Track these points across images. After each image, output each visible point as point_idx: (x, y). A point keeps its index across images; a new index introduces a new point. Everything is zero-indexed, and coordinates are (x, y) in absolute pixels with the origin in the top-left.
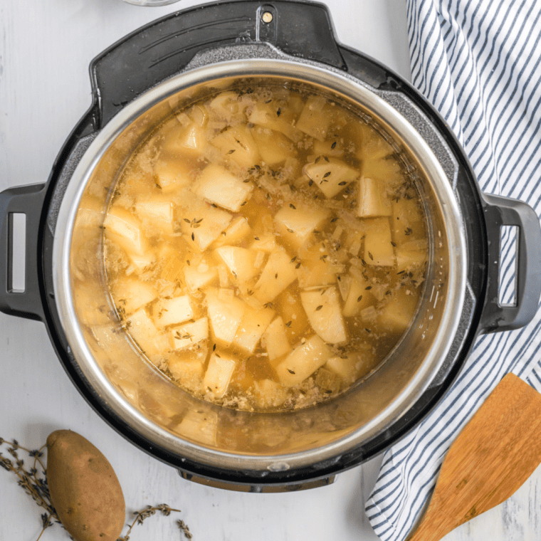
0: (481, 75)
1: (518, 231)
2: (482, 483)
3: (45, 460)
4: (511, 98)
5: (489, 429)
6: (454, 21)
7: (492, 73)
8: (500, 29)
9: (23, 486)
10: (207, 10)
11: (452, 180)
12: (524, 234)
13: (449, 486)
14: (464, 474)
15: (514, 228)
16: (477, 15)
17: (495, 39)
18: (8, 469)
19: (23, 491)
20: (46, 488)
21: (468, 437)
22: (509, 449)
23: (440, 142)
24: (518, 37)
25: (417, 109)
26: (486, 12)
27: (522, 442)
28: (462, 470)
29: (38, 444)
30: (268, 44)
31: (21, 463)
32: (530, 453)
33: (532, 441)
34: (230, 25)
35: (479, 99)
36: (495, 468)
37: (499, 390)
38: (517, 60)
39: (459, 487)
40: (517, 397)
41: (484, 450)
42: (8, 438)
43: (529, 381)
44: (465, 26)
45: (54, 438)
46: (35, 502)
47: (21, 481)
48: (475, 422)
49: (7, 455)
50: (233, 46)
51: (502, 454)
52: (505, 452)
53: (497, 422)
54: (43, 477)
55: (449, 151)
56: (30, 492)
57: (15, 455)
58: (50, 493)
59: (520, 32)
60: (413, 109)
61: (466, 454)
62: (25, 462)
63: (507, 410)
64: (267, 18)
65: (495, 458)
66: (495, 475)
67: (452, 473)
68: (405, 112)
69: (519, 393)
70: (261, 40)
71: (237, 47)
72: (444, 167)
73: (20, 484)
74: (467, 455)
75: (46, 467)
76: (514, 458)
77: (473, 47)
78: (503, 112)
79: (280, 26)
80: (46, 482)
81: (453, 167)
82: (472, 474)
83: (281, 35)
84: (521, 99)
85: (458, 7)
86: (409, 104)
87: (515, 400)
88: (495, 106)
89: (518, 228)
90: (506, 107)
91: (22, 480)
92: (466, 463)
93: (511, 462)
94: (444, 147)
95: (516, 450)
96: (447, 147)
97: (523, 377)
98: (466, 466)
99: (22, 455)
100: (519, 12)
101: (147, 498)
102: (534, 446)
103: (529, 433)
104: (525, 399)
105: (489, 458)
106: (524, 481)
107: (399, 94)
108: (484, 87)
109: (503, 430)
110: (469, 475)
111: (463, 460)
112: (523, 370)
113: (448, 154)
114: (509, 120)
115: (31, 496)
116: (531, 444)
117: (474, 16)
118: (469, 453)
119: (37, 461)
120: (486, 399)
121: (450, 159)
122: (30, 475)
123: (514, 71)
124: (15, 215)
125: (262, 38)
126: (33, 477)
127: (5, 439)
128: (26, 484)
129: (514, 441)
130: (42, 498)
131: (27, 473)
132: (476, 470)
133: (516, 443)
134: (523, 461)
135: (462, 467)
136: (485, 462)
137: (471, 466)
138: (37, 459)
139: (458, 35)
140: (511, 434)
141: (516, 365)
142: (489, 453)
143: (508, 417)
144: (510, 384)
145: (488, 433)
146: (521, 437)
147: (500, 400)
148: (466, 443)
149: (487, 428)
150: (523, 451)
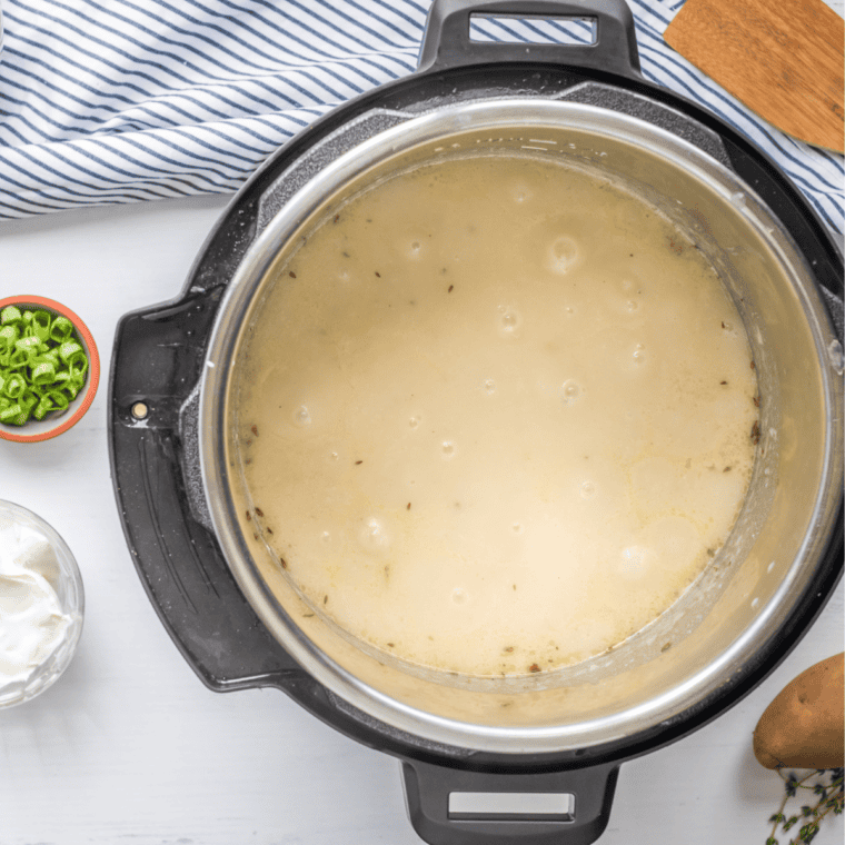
0: (192, 83)
1: (478, 15)
3: (800, 772)
4: (229, 34)
5: (753, 70)
6: (107, 125)
7: (189, 65)
8: (120, 52)
11: (399, 118)
12: (481, 6)
14: (824, 110)
15: (473, 20)
16: (98, 88)
17: (135, 60)
18: (816, 832)
21: (766, 103)
22: (783, 37)
23: (338, 138)
24: (132, 23)
25: (286, 174)
26: (93, 72)
27: (773, 18)
28: (816, 111)
29: (776, 782)
30: (182, 409)
31: (807, 811)
34: (151, 469)
35: (230, 86)
36: (814, 60)
37: (691, 55)
38: (169, 24)
40: (702, 25)
41: (786, 77)
42: (766, 831)
43: (676, 6)
44: (115, 107)
45: (767, 757)
47: (835, 811)
48: (741, 93)
49: (795, 831)
50: (186, 464)
51: (792, 50)
52: (789, 44)
53: (742, 57)
54: (828, 774)
55: (353, 123)
57: (794, 820)
59: (126, 20)
60: (286, 180)
61: (792, 107)
62: (804, 803)
63: (722, 42)
65: (800, 60)
67: (820, 126)
68: (290, 193)
69: (695, 21)
70: (177, 420)
72: (378, 131)
73: (840, 812)
74: (794, 104)
75: (814, 771)
76: (800, 31)
77: (148, 94)
78: (250, 47)
79: (154, 391)
81: (378, 116)
82: (824, 97)
83: (167, 390)
84: (230, 18)
85: (84, 118)
86: (278, 187)
87: (706, 29)
88: (242, 60)
89: (473, 14)
90: (243, 43)
91: (833, 808)
92: (805, 105)
93: (805, 35)
95: (786, 28)
96: (347, 127)
97: (670, 16)
98: (811, 106)
99: (793, 809)
100: (94, 22)
103: (759, 6)
104: (704, 12)
105: (798, 70)
106: (834, 13)
107: (262, 202)
108: (212, 77)
109: (754, 48)
110: (825, 102)
111: (802, 111)
112: (660, 17)
113: (357, 125)
114: (263, 37)
116: (777, 3)
117: (99, 93)
118: (789, 101)
119: (802, 784)
120: (706, 74)
121: (365, 121)
122: (825, 796)
123: (186, 29)
124: (451, 810)
125: (173, 418)
126: (828, 791)
127: (768, 835)
128: (839, 802)
129: (772, 30)
131: (822, 801)
132: (817, 91)
133: (774, 27)
134: (805, 16)
135: (813, 112)
136: (805, 76)
137: (811, 98)
138: (799, 784)
139: (130, 119)
140: (760, 35)
141: (652, 28)
142: (790, 69)
143: (735, 40)
144: (681, 37)
145: (759, 71)
146: (765, 20)
147: (706, 52)
148: (775, 105)
149: (750, 72)
150: (787, 15)
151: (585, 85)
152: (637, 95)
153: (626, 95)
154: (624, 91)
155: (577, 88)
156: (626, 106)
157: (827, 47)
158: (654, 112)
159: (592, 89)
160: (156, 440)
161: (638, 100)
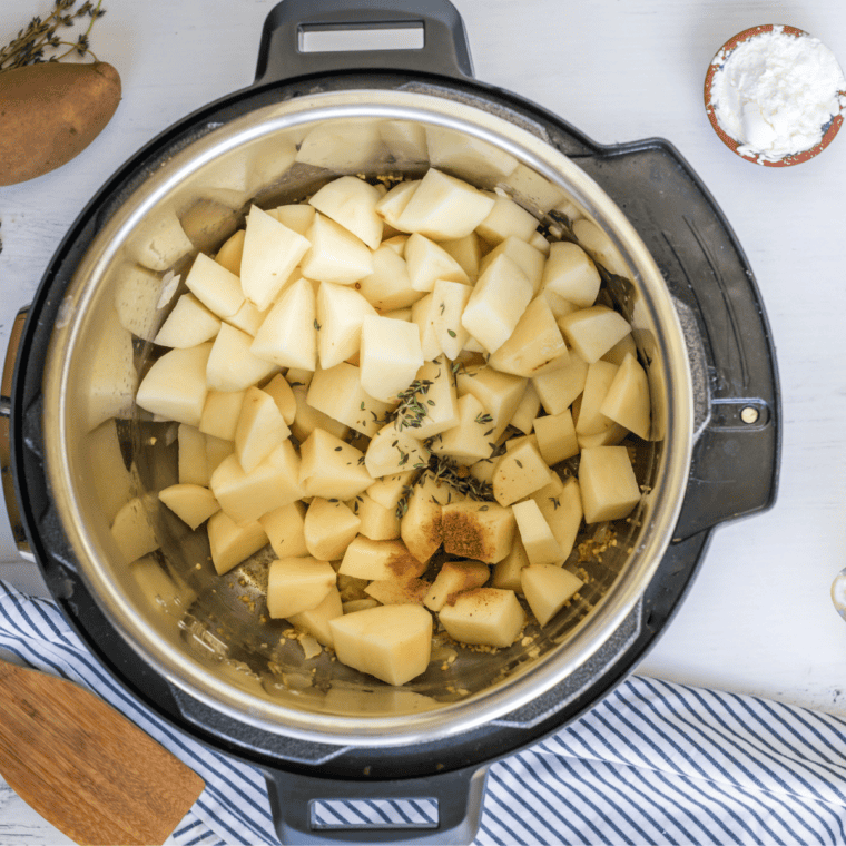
1: (429, 828)
2: (31, 741)
3: (73, 59)
5: (115, 751)
9: (31, 26)
10: (757, 319)
11: (506, 720)
13: (26, 688)
14: (44, 711)
19: (25, 25)
20: (29, 61)
21: (103, 718)
22: (85, 784)
23: (565, 697)
27: (95, 803)
28: (52, 710)
29: (99, 50)
30: (709, 418)
31: (67, 22)
32: (79, 816)
33: (98, 820)
34: (736, 357)
36: (54, 761)
37: (177, 766)
39: (24, 704)
40: (166, 796)
41: (82, 744)
45: (108, 74)
46: (8, 44)
47: (40, 21)
50: (702, 364)
51: (76, 772)
52: (80, 777)
53: (127, 764)
54: (46, 57)
56: (23, 35)
57: (80, 13)
58: (21, 68)
60: (615, 652)
61: (76, 714)
62: (71, 29)
63: (146, 779)
64: (749, 415)
65: (69, 761)
66: (43, 761)
67: (48, 694)
69: (173, 800)
70: (713, 406)
71: (701, 370)
73: (35, 20)
74: (74, 717)
75: (61, 61)
76: (70, 791)
79: (736, 436)
80: (37, 61)
81: (527, 720)
82: (45, 726)
83: (723, 437)
86: (623, 645)
87: (162, 792)
89: (436, 826)
91: (41, 24)
92: (63, 716)
93: (64, 786)
95: (82, 793)
97: (195, 808)
98: (57, 715)
99: (81, 24)
101: (13, 221)
102: (89, 822)
103: (110, 816)
104: (164, 809)
105: (70, 751)
106: (35, 808)
109: (114, 772)
110: (43, 719)
113: (547, 710)
115: (15, 37)
116: (92, 818)
118: (79, 720)
119: (71, 47)
121: (539, 714)
122: (49, 35)
124: (421, 31)
125: (716, 408)
126: (46, 40)
128: (36, 30)
129: (97, 791)
130: (12, 55)
131: (52, 31)
132: (51, 730)
133: (94, 794)
134: (64, 806)
135: (55, 709)
136: (64, 745)
137: (58, 723)
138: (75, 47)
140: (108, 786)
142: (78, 752)
143: (134, 782)
144: (188, 784)
145: (109, 750)
146: (103, 801)
147: (162, 769)
148: (93, 716)
149: (118, 750)
150: (81, 805)
151: (320, 761)
152: (268, 753)
153: (278, 752)
154: (281, 757)
155: (328, 758)
156: (278, 742)
157: (42, 775)
158: (250, 737)
159: (313, 757)
160: (731, 386)
161: (267, 748)
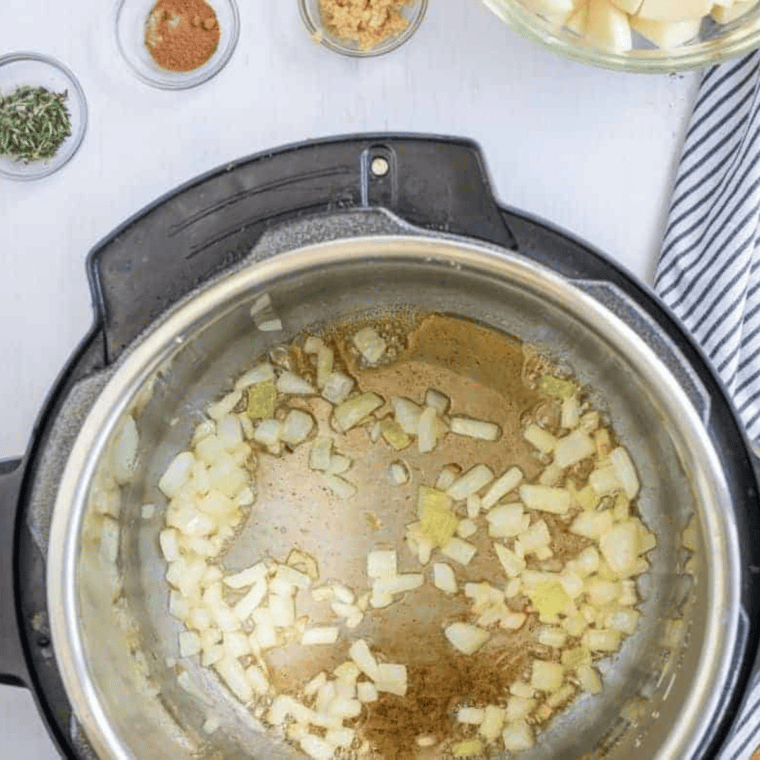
10: (277, 159)
30: (383, 210)
34: (318, 181)
50: (324, 216)
64: (380, 167)
70: (370, 205)
71: (331, 218)
79: (401, 181)
94: (684, 369)
107: (605, 283)
125: (372, 201)
160: (348, 186)
